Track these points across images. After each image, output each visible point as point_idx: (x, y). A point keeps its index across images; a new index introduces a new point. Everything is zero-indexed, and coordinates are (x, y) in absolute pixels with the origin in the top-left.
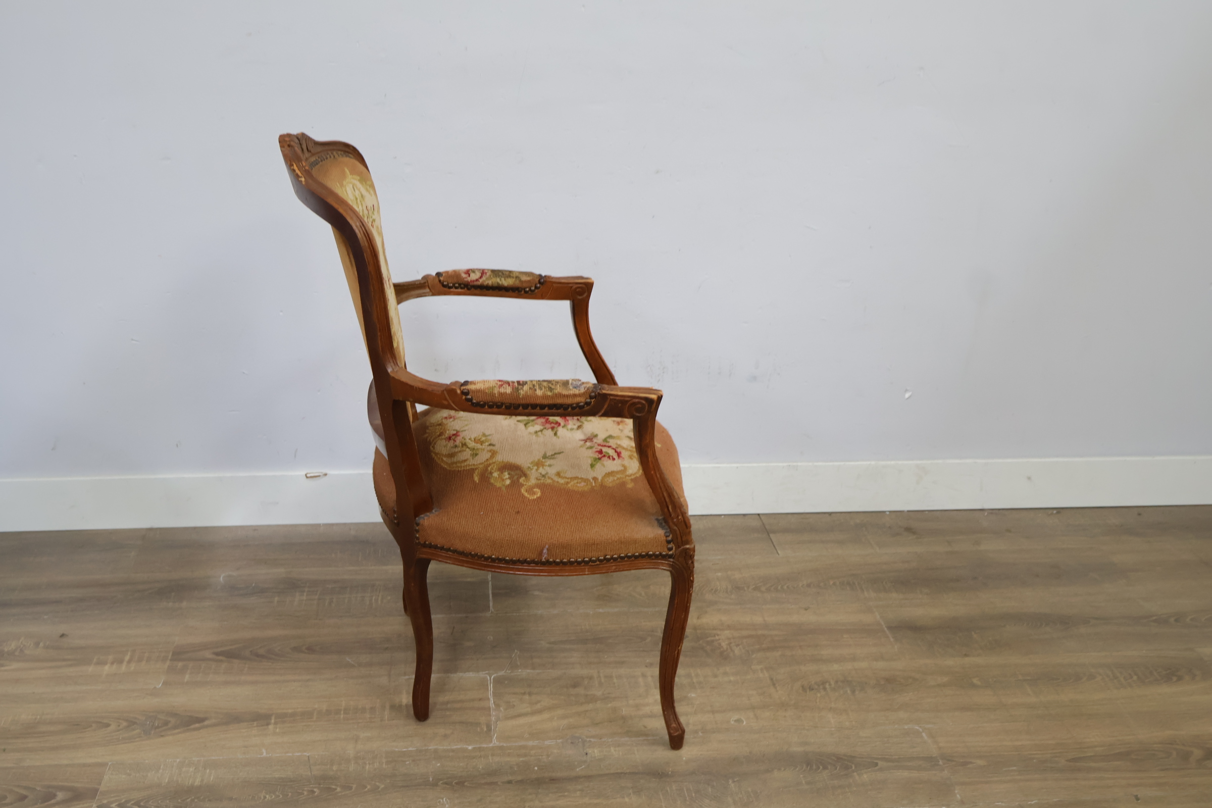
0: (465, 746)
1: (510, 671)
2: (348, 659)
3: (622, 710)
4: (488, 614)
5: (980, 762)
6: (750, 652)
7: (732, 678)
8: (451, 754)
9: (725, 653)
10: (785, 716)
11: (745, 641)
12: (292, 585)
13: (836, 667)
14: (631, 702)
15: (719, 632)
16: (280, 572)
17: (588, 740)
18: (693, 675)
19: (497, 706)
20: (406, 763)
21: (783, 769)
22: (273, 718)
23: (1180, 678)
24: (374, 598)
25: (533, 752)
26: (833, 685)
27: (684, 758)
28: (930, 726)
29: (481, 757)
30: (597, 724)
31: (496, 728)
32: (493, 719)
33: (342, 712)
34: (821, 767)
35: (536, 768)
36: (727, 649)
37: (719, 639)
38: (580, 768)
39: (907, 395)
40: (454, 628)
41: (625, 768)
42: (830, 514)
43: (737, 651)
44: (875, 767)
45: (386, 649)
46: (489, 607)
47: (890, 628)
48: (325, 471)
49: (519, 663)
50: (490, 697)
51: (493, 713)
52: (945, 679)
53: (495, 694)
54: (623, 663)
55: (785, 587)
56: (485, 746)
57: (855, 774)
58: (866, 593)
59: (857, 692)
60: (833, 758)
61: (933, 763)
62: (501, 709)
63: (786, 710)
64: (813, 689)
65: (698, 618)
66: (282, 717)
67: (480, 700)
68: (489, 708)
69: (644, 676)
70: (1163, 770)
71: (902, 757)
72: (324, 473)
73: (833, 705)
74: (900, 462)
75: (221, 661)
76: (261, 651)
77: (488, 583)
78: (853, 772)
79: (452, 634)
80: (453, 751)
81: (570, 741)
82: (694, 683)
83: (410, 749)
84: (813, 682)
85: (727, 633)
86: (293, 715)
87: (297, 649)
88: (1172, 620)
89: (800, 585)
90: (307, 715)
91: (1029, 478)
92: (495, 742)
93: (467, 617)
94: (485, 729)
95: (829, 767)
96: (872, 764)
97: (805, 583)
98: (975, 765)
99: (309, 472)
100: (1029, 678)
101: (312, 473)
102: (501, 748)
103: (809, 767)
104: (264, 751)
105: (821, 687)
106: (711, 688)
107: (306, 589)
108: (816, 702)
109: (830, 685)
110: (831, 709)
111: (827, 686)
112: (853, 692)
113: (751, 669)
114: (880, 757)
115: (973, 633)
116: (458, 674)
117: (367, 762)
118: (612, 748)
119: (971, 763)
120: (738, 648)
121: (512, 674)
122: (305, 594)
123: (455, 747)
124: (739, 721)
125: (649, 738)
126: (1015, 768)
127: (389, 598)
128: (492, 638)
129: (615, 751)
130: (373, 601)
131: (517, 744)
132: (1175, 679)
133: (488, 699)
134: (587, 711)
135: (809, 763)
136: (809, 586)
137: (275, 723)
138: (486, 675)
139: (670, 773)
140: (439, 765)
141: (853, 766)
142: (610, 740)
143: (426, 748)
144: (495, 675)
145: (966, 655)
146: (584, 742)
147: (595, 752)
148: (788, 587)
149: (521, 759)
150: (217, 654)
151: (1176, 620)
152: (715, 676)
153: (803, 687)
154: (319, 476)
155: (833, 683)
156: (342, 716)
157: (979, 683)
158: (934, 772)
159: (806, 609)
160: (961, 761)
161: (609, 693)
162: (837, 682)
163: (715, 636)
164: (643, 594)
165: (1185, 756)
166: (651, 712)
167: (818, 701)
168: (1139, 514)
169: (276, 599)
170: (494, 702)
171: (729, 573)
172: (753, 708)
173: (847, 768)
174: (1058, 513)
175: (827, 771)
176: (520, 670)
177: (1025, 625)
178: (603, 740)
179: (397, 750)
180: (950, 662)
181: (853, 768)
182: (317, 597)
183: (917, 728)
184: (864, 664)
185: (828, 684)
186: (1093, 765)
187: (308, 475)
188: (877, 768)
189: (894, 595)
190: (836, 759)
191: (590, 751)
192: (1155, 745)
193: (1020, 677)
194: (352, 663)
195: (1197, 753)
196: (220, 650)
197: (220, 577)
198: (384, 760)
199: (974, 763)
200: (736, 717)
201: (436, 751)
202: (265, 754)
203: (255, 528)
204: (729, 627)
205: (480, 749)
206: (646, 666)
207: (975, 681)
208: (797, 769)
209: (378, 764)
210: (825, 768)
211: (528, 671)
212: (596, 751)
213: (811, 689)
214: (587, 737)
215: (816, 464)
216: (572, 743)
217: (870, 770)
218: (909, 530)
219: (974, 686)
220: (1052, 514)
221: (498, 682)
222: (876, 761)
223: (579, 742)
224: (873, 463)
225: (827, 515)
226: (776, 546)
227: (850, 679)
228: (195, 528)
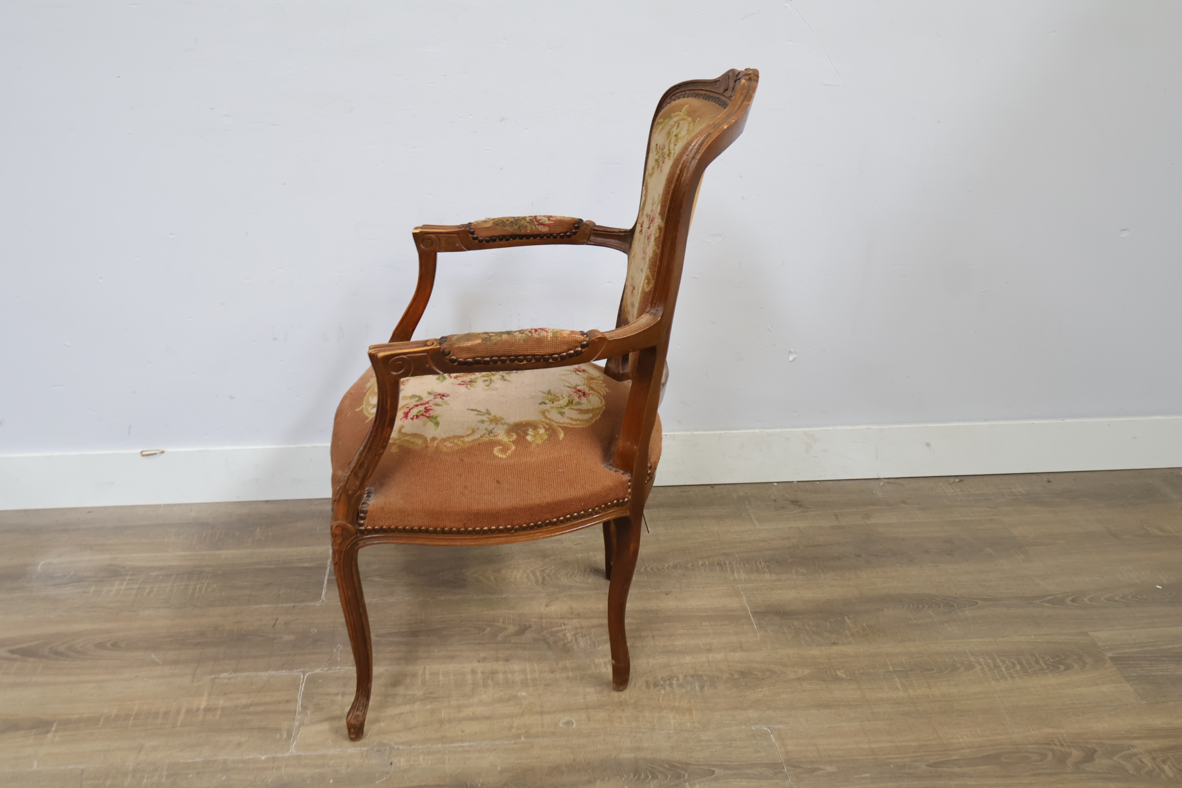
0: (258, 756)
1: (326, 669)
2: (153, 656)
3: (442, 712)
4: (318, 604)
5: (830, 769)
6: (597, 644)
7: (571, 674)
8: (241, 765)
9: (569, 645)
10: (621, 718)
11: (593, 631)
12: (114, 573)
13: (688, 659)
14: (453, 703)
15: (566, 621)
16: (103, 558)
17: (396, 747)
18: (528, 670)
19: (304, 708)
20: (189, 776)
21: (607, 779)
22: (55, 724)
23: (1068, 668)
24: (198, 586)
25: (332, 762)
26: (681, 681)
27: (499, 768)
28: (781, 726)
29: (273, 768)
30: (410, 729)
31: (298, 734)
32: (297, 724)
33: (132, 718)
34: (650, 777)
35: (331, 781)
36: (572, 641)
37: (565, 630)
38: (381, 781)
39: (791, 358)
40: (277, 619)
41: (430, 780)
42: (712, 486)
43: (582, 642)
44: (712, 775)
45: (198, 644)
46: (321, 595)
47: (755, 613)
48: (162, 449)
49: (339, 659)
50: (299, 698)
51: (298, 717)
52: (807, 672)
53: (307, 696)
54: (453, 658)
55: (649, 569)
56: (280, 755)
57: (687, 784)
58: (736, 574)
59: (706, 688)
60: (666, 766)
61: (776, 770)
62: (309, 712)
63: (623, 710)
64: (658, 685)
65: (547, 606)
66: (65, 724)
67: (287, 701)
68: (295, 712)
69: (474, 672)
70: (1034, 775)
71: (743, 763)
72: (160, 451)
73: (677, 704)
74: (786, 430)
75: (15, 660)
76: (62, 649)
77: (326, 568)
78: (685, 782)
79: (273, 626)
80: (243, 761)
81: (376, 749)
82: (527, 680)
83: (197, 760)
84: (659, 677)
85: (576, 623)
86: (78, 721)
87: (101, 646)
88: (1068, 600)
89: (666, 566)
90: (92, 721)
91: (928, 445)
92: (293, 751)
93: (294, 607)
94: (285, 736)
95: (659, 777)
96: (707, 772)
97: (671, 564)
98: (823, 771)
99: (145, 449)
100: (900, 669)
101: (148, 451)
102: (298, 758)
103: (636, 777)
104: (35, 764)
105: (668, 682)
106: (545, 685)
107: (128, 578)
108: (659, 700)
109: (678, 680)
110: (673, 709)
111: (675, 682)
112: (702, 687)
113: (594, 663)
114: (718, 763)
115: (846, 618)
116: (269, 672)
117: (146, 776)
118: (421, 757)
119: (819, 769)
120: (584, 639)
121: (329, 672)
122: (125, 583)
123: (247, 757)
124: (569, 723)
125: (464, 744)
126: (867, 775)
127: (215, 586)
128: (316, 630)
129: (424, 759)
130: (197, 589)
131: (316, 753)
132: (1062, 667)
133: (297, 701)
134: (402, 713)
135: (637, 772)
136: (675, 567)
137: (56, 731)
138: (300, 673)
139: (480, 785)
140: (224, 778)
141: (686, 775)
142: (421, 747)
143: (215, 758)
144: (310, 673)
145: (834, 644)
146: (392, 749)
147: (402, 762)
148: (652, 569)
149: (317, 771)
150: (13, 652)
151: (1073, 601)
152: (553, 672)
153: (647, 683)
154: (156, 454)
155: (681, 677)
156: (131, 722)
157: (844, 676)
158: (776, 781)
159: (667, 594)
160: (809, 767)
161: (431, 693)
162: (685, 676)
163: (561, 626)
164: (492, 578)
165: (1062, 759)
166: (473, 714)
167: (661, 699)
168: (1049, 482)
169: (93, 589)
170: (301, 705)
171: (591, 554)
172: (587, 708)
173: (679, 777)
174: (961, 481)
175: (656, 781)
176: (338, 668)
177: (905, 608)
178: (413, 747)
179: (182, 761)
180: (815, 652)
181: (686, 777)
182: (136, 586)
183: (766, 729)
184: (720, 656)
185: (675, 679)
186: (957, 770)
187: (144, 453)
188: (713, 776)
189: (767, 576)
190: (668, 767)
191: (395, 760)
192: (1029, 746)
193: (891, 668)
194: (157, 660)
195: (1076, 754)
196: (16, 647)
197: (38, 565)
198: (165, 773)
199: (823, 770)
200: (566, 718)
201: (225, 762)
202: (35, 767)
203: (90, 510)
204: (579, 616)
205: (274, 759)
206: (479, 662)
207: (839, 673)
208: (623, 779)
209: (157, 778)
210: (654, 777)
211: (347, 668)
212: (402, 760)
213: (656, 685)
214: (396, 744)
215: (695, 433)
216: (378, 751)
217: (704, 779)
218: (795, 503)
219: (837, 679)
220: (954, 482)
221: (312, 681)
222: (713, 769)
223: (386, 750)
224: (757, 431)
225: (709, 487)
226: (647, 523)
227: (700, 673)
228: (25, 511)
